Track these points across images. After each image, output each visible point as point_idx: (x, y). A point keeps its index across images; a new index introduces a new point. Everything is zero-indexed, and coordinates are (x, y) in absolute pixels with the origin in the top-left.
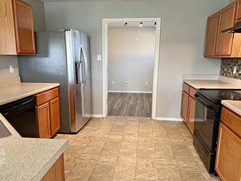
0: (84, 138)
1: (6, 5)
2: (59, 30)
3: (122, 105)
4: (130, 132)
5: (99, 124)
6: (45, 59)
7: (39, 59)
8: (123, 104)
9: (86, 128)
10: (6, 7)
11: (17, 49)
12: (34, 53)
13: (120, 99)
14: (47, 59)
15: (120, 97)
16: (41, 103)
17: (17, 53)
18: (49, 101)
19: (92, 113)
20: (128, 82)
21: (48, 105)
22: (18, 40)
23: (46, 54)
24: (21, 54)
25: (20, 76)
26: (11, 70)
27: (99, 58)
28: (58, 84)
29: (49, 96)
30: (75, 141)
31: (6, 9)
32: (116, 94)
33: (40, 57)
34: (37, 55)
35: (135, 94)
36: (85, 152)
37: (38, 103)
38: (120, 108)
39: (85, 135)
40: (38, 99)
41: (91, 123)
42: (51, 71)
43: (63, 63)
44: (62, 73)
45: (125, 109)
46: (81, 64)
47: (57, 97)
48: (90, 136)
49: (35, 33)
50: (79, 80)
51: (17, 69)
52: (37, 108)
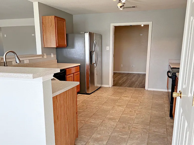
0: (95, 97)
1: (51, 21)
2: (81, 33)
3: (125, 81)
4: (126, 95)
5: (106, 90)
6: (72, 49)
7: (68, 49)
8: (127, 80)
9: (97, 92)
10: (51, 22)
11: (56, 44)
12: (66, 46)
13: (125, 77)
14: (74, 49)
15: (125, 76)
16: (68, 74)
17: (56, 46)
18: (73, 73)
19: (102, 84)
20: (134, 65)
21: (73, 75)
22: (57, 39)
23: (73, 46)
24: (58, 47)
25: (57, 59)
26: (52, 56)
27: (108, 48)
28: (80, 64)
29: (73, 71)
30: (88, 98)
31: (51, 23)
32: (123, 74)
33: (69, 48)
34: (68, 47)
35: (139, 74)
36: (93, 103)
37: (67, 74)
38: (123, 83)
39: (95, 95)
40: (67, 71)
41: (101, 89)
42: (75, 56)
43: (83, 52)
44: (82, 58)
45: (127, 83)
46: (94, 53)
47: (78, 72)
48: (99, 96)
49: (67, 35)
50: (93, 62)
51: (55, 55)
52: (66, 77)
